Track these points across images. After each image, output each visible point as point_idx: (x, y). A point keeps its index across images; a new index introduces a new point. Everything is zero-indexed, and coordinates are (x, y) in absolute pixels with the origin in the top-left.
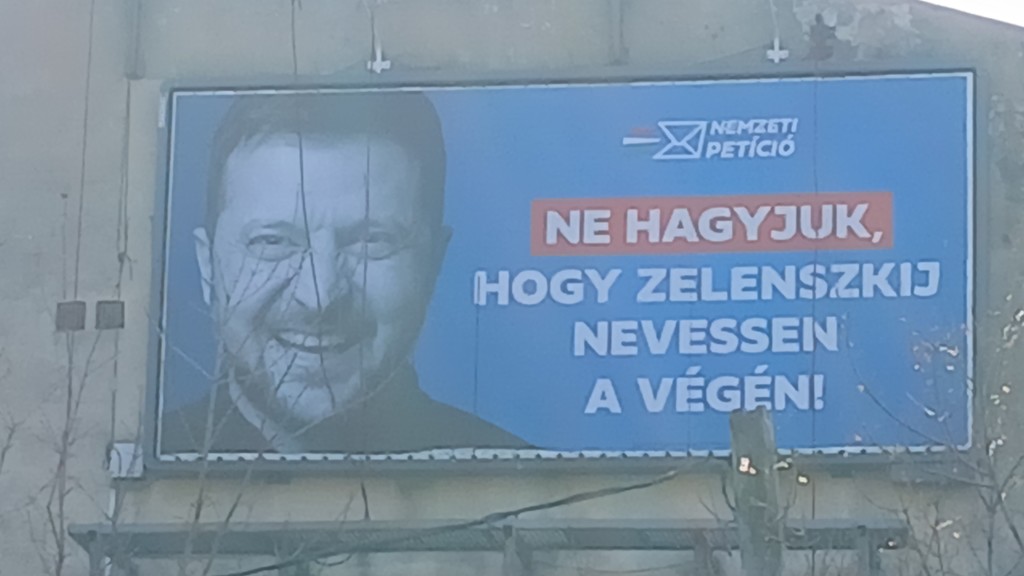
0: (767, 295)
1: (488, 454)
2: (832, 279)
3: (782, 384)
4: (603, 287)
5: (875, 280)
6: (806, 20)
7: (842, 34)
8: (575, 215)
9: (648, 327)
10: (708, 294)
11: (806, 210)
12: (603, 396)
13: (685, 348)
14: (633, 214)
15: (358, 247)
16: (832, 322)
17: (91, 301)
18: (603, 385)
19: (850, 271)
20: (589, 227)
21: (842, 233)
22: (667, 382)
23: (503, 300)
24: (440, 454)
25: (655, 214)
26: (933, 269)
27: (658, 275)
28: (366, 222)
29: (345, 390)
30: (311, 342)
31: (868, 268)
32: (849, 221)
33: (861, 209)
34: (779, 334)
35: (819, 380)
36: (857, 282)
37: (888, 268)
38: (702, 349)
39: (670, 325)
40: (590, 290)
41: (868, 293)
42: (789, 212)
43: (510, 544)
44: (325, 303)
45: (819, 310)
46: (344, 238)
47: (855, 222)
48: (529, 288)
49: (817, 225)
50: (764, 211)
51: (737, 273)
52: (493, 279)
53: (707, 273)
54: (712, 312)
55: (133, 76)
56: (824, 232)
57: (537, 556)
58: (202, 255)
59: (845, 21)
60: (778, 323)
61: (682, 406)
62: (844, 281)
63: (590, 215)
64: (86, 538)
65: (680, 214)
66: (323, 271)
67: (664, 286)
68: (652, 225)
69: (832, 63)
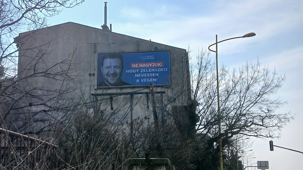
0: (152, 71)
1: (128, 86)
2: (158, 70)
3: (154, 79)
4: (137, 71)
5: (161, 70)
6: (155, 47)
7: (158, 48)
8: (135, 65)
9: (142, 74)
10: (147, 71)
11: (155, 64)
12: (138, 81)
13: (145, 76)
14: (140, 64)
15: (116, 68)
16: (158, 73)
17: (92, 73)
18: (138, 80)
19: (159, 69)
20: (136, 66)
21: (158, 66)
22: (143, 79)
23: (129, 72)
24: (124, 86)
25: (142, 64)
26: (166, 69)
27: (142, 70)
28: (116, 66)
29: (115, 81)
30: (112, 76)
31: (161, 69)
32: (159, 65)
33: (160, 63)
34: (153, 75)
35: (157, 79)
36: (160, 70)
37: (162, 69)
38: (146, 76)
39: (143, 74)
40: (136, 71)
41: (161, 71)
42: (154, 64)
43: (130, 94)
44: (113, 73)
45: (156, 72)
46: (114, 67)
47: (160, 65)
48: (131, 71)
49: (156, 65)
50: (152, 64)
51: (149, 69)
52: (128, 70)
53: (147, 69)
54: (147, 73)
55: (95, 53)
56: (157, 66)
58: (102, 69)
60: (153, 74)
61: (145, 81)
62: (159, 70)
63: (136, 65)
64: (92, 95)
65: (144, 64)
66: (113, 70)
67: (143, 71)
68: (142, 65)
69: (157, 51)
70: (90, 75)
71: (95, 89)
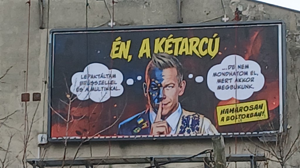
6: (233, 8)
7: (244, 13)
17: (31, 93)
55: (42, 28)
59: (245, 9)
69: (241, 21)
70: (25, 98)
71: (40, 145)
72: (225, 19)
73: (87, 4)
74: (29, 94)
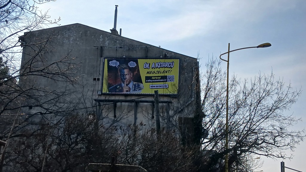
6: (164, 53)
43: (135, 102)
55: (101, 57)
57: (138, 103)
59: (168, 54)
64: (95, 100)
69: (166, 58)
72: (161, 57)
73: (117, 50)
74: (96, 78)
